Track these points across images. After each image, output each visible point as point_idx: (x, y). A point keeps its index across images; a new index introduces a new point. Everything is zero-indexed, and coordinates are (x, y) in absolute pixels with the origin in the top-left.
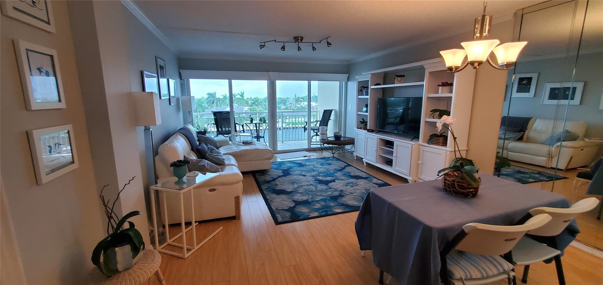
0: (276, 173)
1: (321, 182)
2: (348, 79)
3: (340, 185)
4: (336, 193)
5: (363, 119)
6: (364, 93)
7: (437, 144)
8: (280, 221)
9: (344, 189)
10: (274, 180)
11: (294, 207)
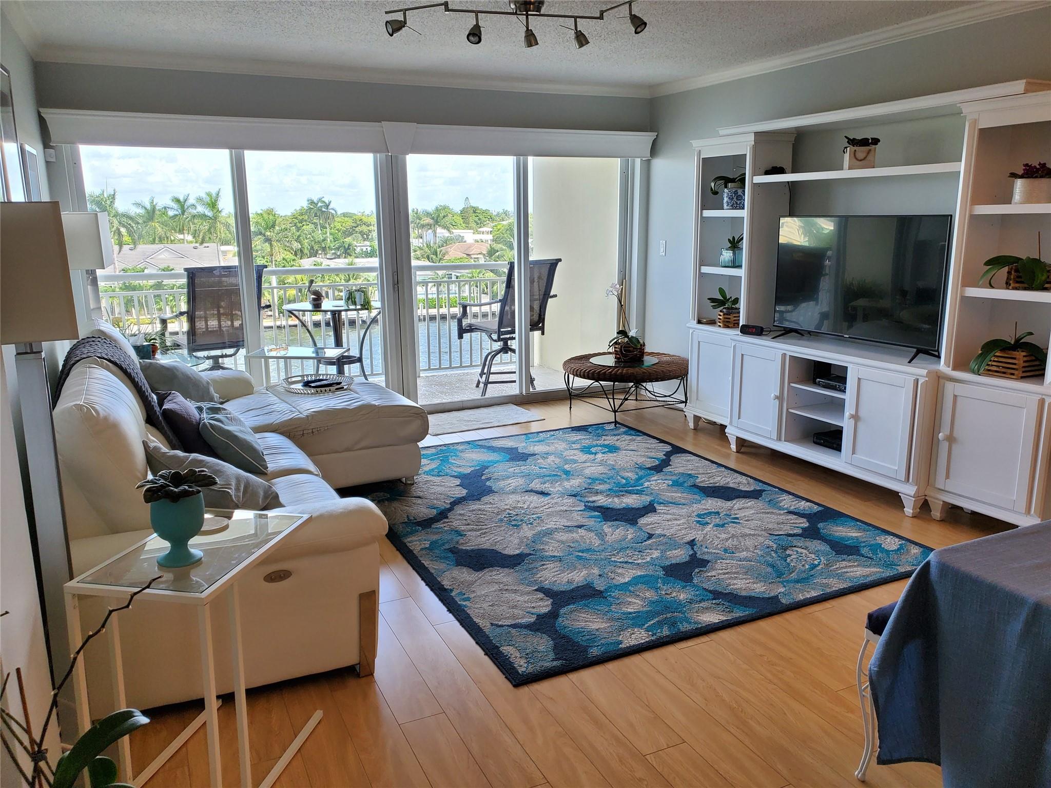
0: (440, 489)
1: (608, 514)
2: (654, 150)
3: (678, 522)
4: (679, 555)
5: (722, 291)
6: (726, 199)
7: (1004, 373)
8: (524, 669)
9: (697, 535)
10: (443, 515)
11: (554, 615)
